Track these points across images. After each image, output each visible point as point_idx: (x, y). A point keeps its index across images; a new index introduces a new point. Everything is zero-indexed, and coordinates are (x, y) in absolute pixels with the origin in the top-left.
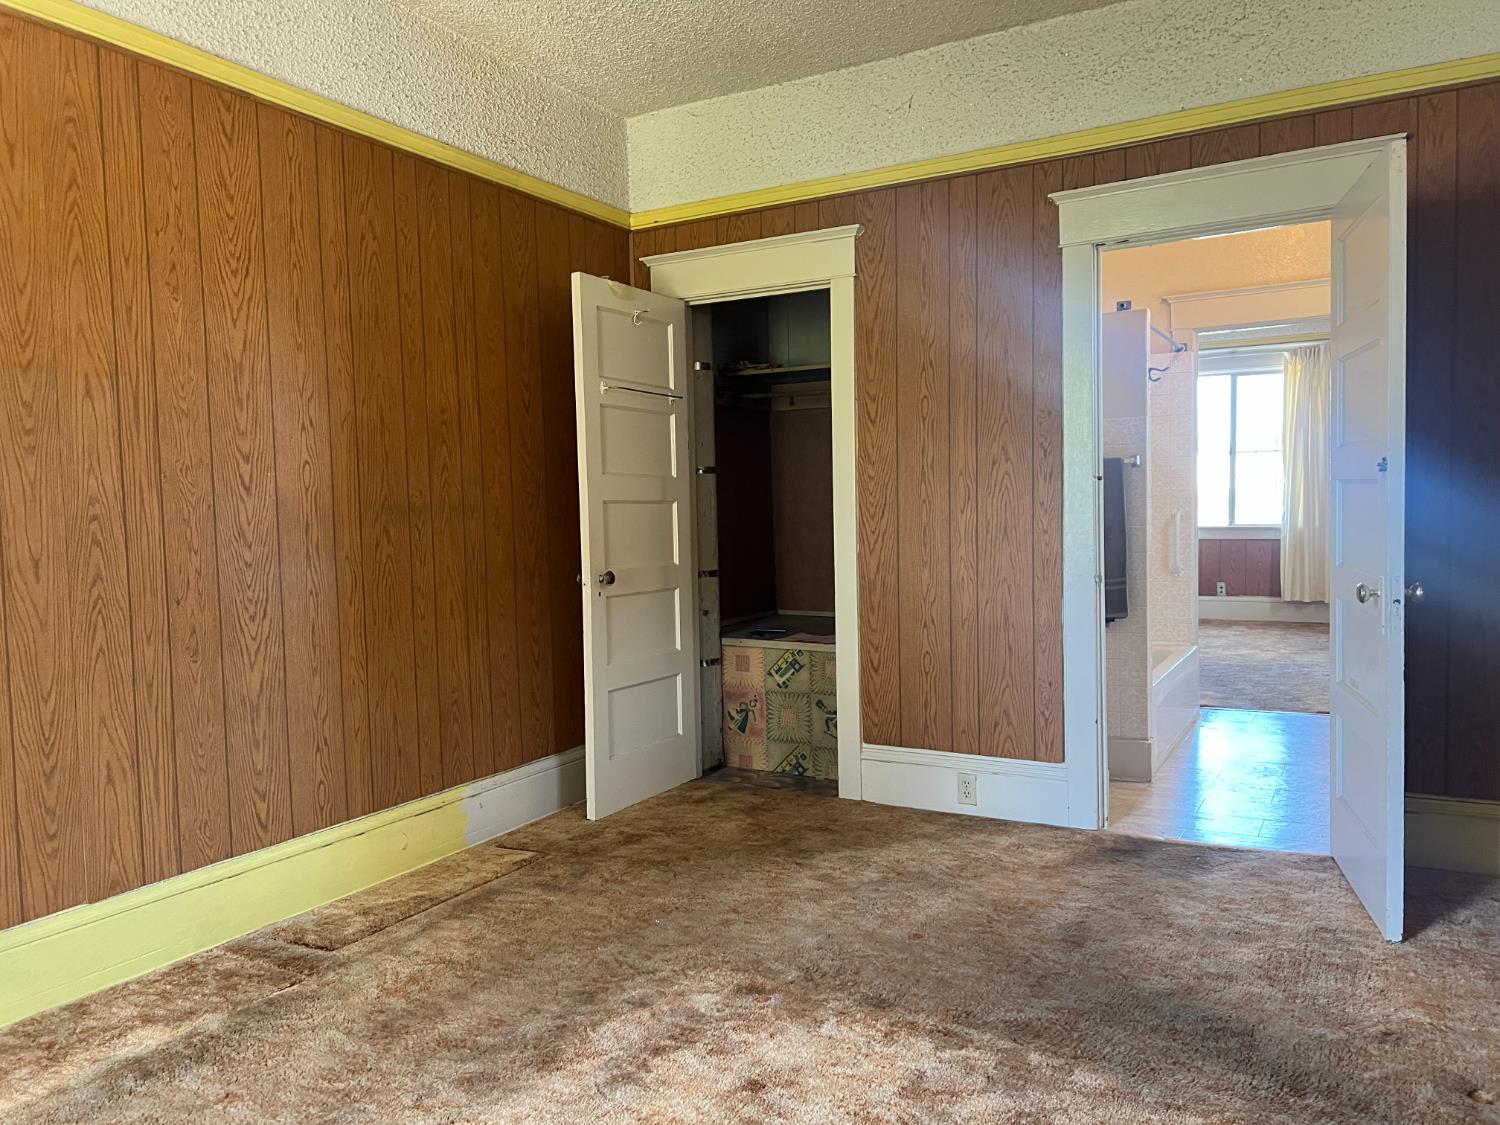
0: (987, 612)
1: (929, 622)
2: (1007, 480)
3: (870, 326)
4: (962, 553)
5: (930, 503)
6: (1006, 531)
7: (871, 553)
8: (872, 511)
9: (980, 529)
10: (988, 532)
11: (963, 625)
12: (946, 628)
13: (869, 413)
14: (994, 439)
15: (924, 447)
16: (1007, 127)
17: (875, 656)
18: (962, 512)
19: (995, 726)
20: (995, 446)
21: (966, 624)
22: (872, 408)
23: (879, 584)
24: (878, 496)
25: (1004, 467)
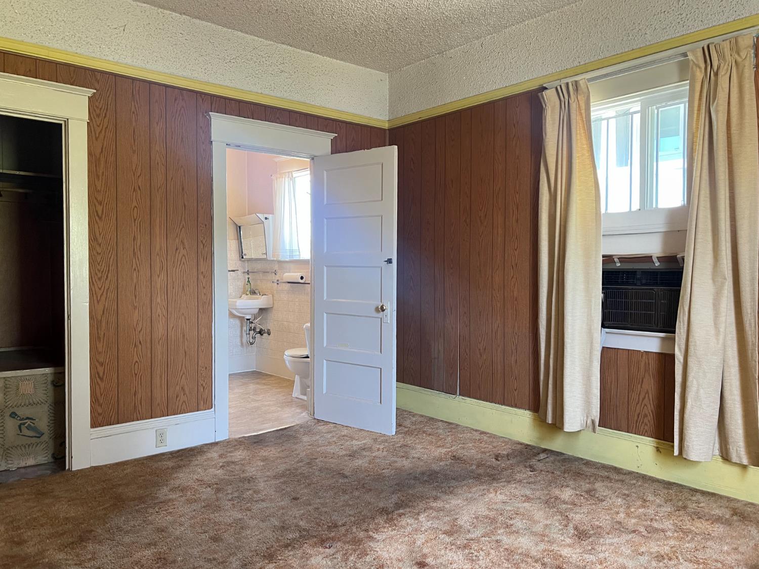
0: (173, 333)
1: (138, 343)
2: (183, 259)
3: (98, 156)
4: (159, 299)
5: (138, 271)
6: (183, 287)
7: (98, 302)
8: (99, 275)
9: (169, 287)
10: (173, 288)
11: (159, 342)
12: (149, 345)
13: (97, 212)
14: (177, 236)
15: (134, 236)
16: (182, 68)
17: (101, 370)
18: (159, 276)
19: (177, 397)
20: (177, 240)
21: (161, 342)
22: (99, 208)
23: (104, 324)
24: (103, 265)
25: (183, 252)
